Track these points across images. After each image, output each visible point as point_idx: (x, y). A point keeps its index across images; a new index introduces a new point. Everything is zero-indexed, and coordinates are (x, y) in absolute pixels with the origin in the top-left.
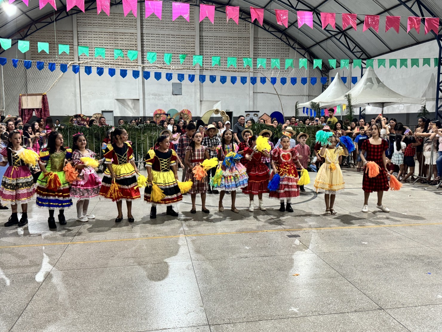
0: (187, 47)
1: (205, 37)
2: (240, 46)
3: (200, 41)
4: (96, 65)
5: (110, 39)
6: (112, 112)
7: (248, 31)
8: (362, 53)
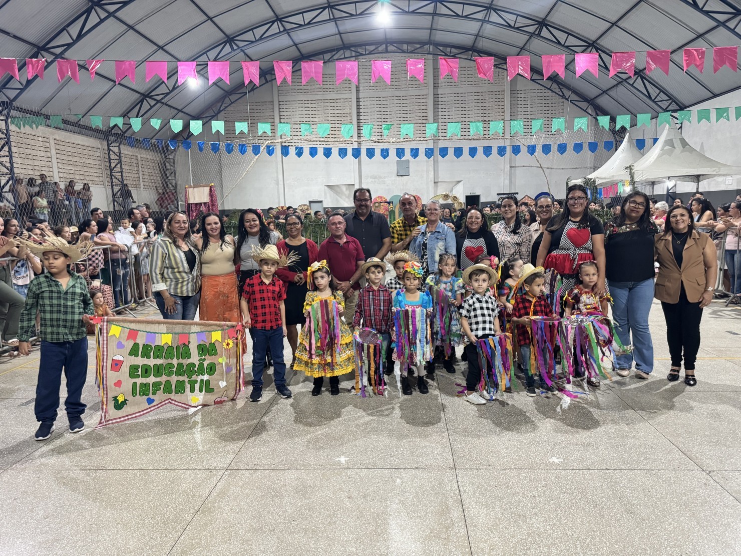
0: (417, 112)
1: (442, 96)
2: (490, 104)
3: (434, 102)
4: (295, 144)
5: (318, 109)
6: (321, 202)
7: (502, 81)
8: (670, 101)
